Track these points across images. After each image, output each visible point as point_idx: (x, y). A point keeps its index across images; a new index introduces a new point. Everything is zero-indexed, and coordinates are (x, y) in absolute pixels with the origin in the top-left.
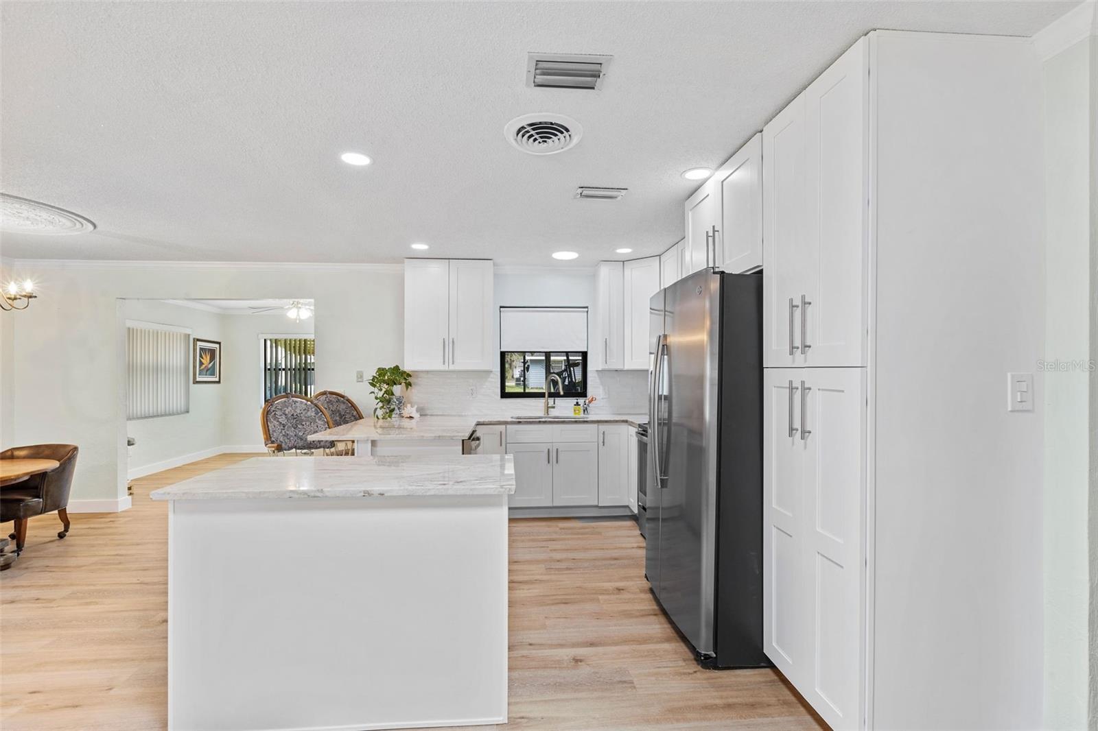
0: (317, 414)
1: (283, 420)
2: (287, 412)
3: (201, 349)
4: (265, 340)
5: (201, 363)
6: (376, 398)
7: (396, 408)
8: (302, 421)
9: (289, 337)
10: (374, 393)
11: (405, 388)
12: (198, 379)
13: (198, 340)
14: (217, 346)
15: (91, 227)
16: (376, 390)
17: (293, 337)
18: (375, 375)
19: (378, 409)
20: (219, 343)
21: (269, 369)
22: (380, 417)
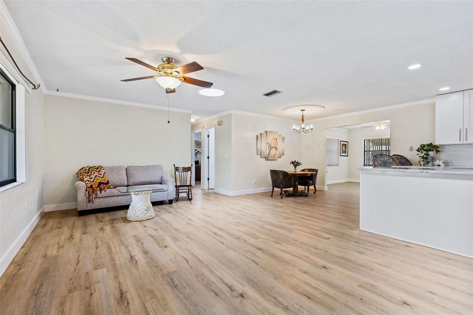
0: (393, 161)
1: (380, 162)
2: (381, 160)
3: (342, 144)
4: (364, 140)
5: (342, 149)
6: (420, 157)
7: (431, 161)
8: (387, 163)
9: (374, 138)
10: (419, 154)
11: (436, 153)
12: (341, 155)
13: (341, 141)
14: (347, 143)
15: (324, 108)
16: (420, 153)
17: (376, 138)
18: (419, 147)
19: (421, 161)
20: (348, 142)
21: (366, 151)
22: (422, 164)
